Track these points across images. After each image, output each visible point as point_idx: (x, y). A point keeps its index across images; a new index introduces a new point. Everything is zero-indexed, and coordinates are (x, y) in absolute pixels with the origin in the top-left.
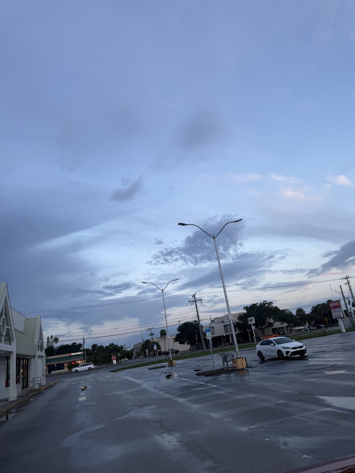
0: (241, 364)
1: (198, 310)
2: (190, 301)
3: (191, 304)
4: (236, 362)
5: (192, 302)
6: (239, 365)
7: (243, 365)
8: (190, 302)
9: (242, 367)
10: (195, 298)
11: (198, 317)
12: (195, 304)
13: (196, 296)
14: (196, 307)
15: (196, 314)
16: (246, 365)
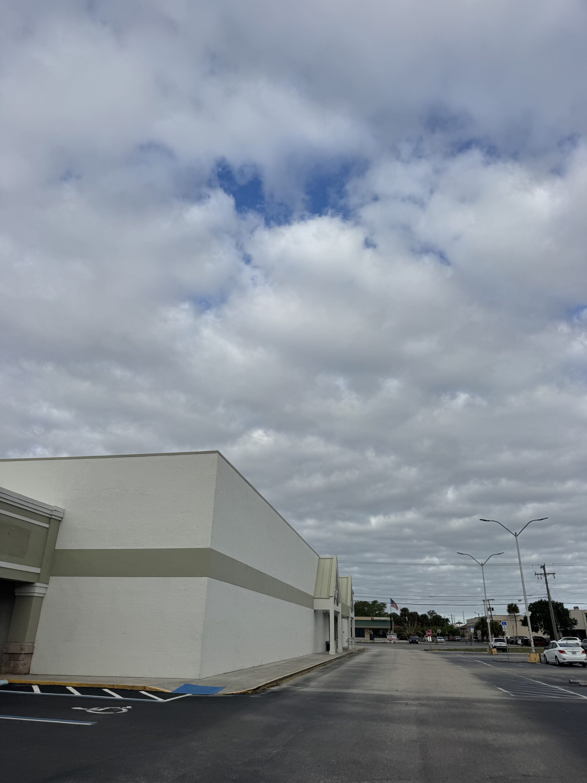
0: (534, 659)
1: (549, 587)
2: (536, 573)
3: (537, 578)
4: (529, 656)
5: (539, 576)
6: (532, 659)
7: (535, 659)
8: (537, 575)
9: (535, 661)
10: (544, 569)
11: (549, 597)
12: (544, 578)
13: (545, 566)
14: (547, 583)
15: (547, 593)
16: (539, 660)
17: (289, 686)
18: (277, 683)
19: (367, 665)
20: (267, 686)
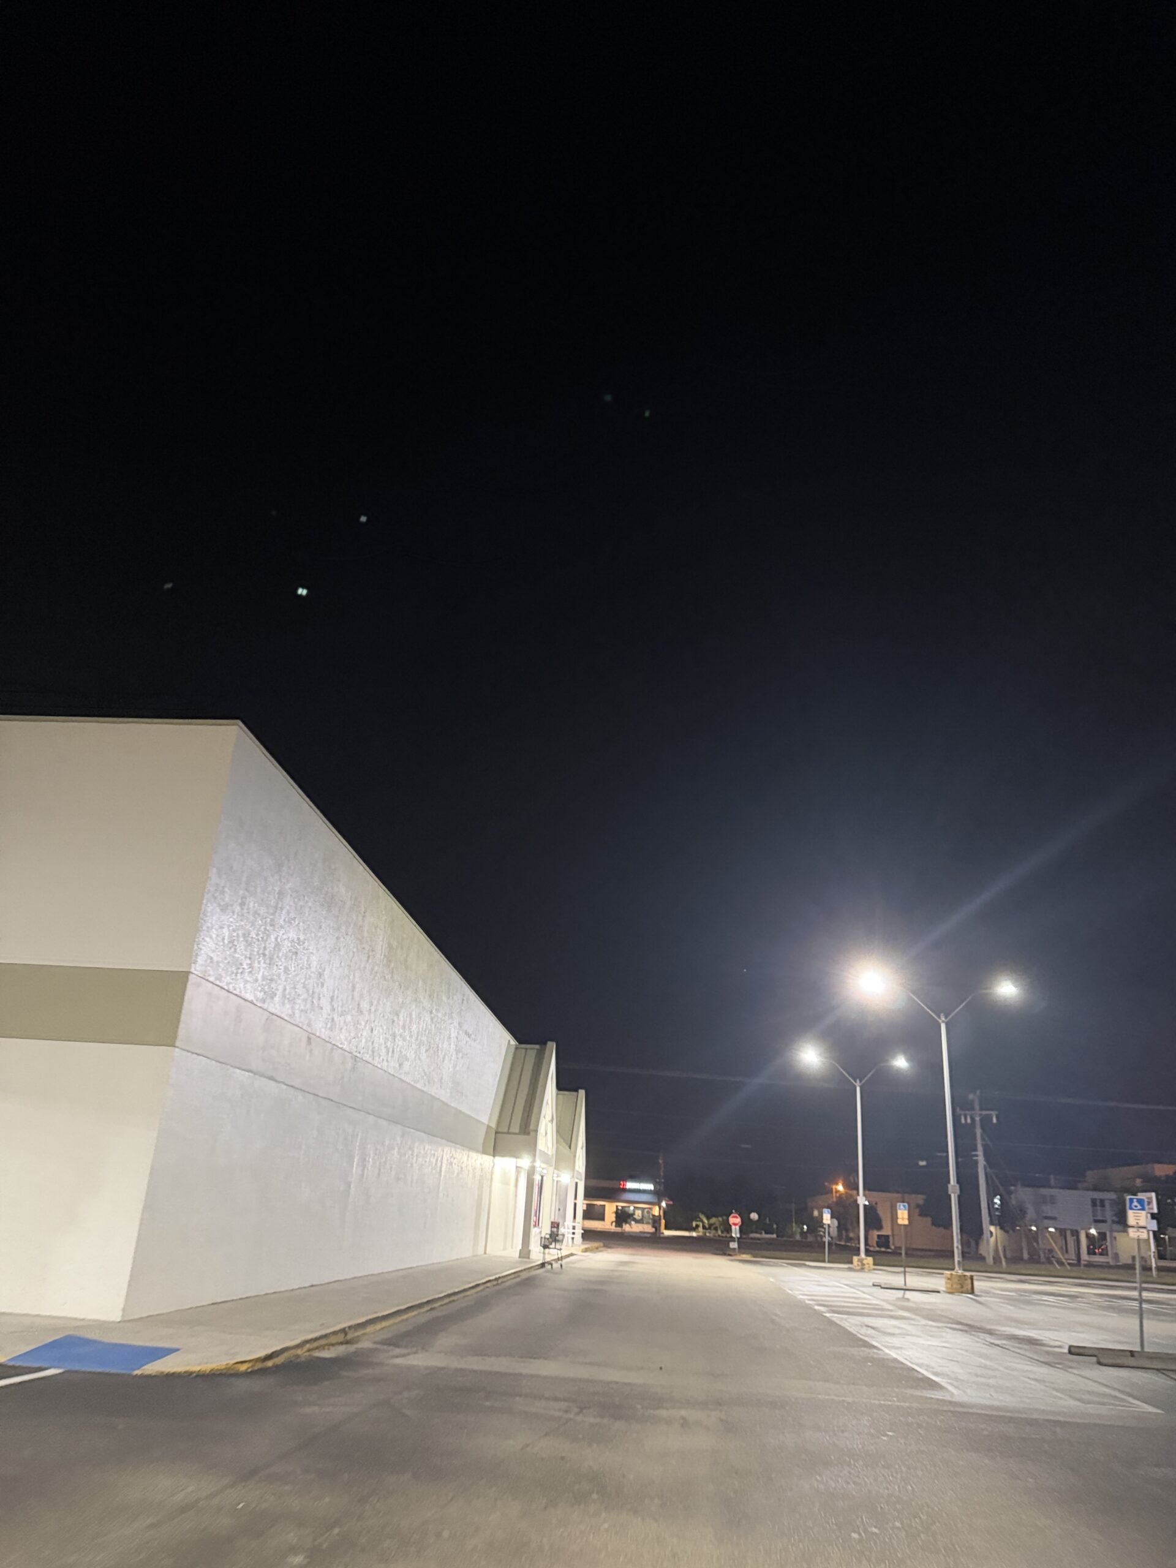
17: (375, 1346)
18: (345, 1335)
19: (599, 1287)
20: (308, 1346)
